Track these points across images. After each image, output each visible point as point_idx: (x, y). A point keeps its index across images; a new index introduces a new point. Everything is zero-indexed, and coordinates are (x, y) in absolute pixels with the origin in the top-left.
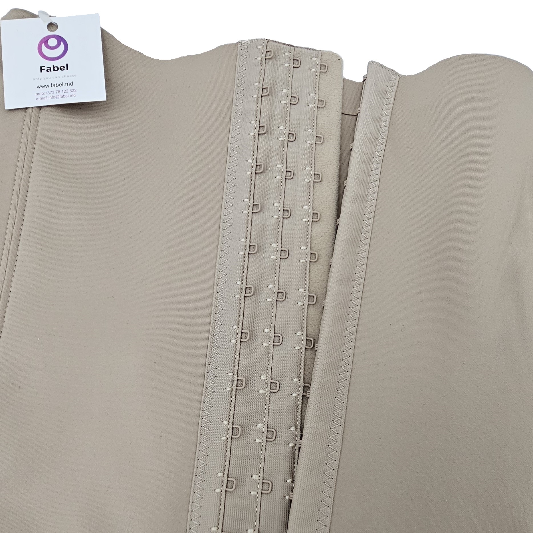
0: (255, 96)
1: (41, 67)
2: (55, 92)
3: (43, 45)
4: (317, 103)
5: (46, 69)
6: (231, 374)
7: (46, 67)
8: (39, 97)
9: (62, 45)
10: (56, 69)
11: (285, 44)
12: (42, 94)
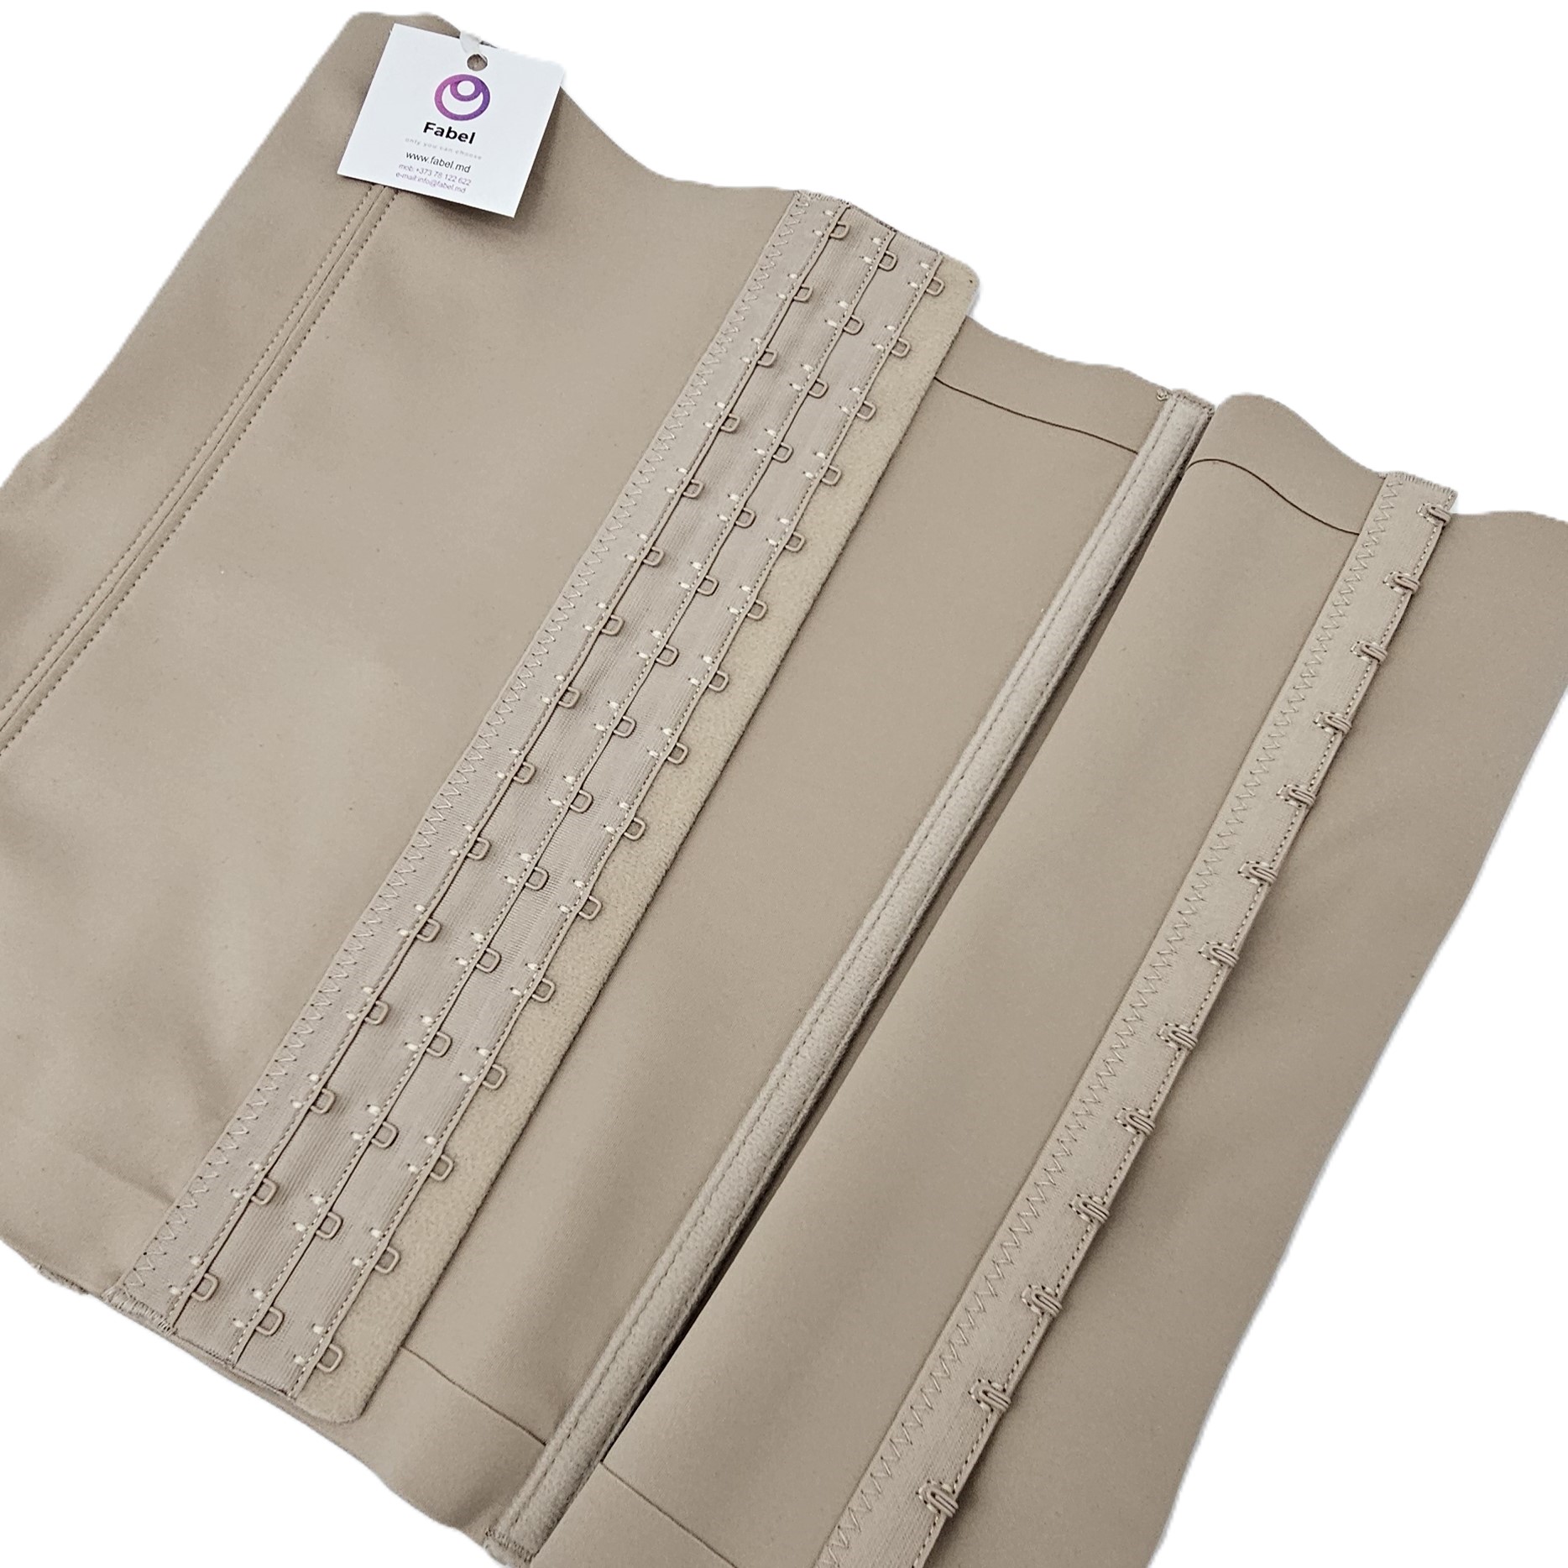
0: (782, 296)
1: (428, 124)
2: (434, 173)
3: (449, 87)
4: (891, 346)
5: (435, 130)
6: (516, 752)
7: (437, 126)
8: (402, 172)
9: (481, 97)
10: (452, 135)
11: (881, 223)
12: (410, 169)
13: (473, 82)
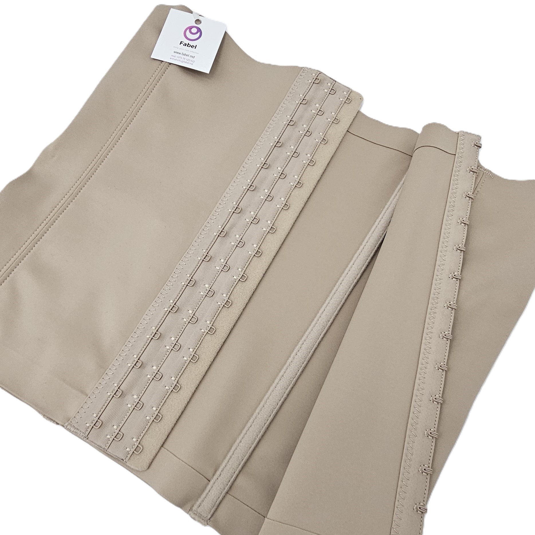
0: (297, 102)
1: (181, 42)
2: (182, 58)
3: (188, 30)
4: (333, 120)
5: (184, 44)
7: (184, 42)
8: (172, 57)
9: (199, 33)
10: (189, 46)
11: (331, 78)
12: (175, 56)
13: (196, 28)
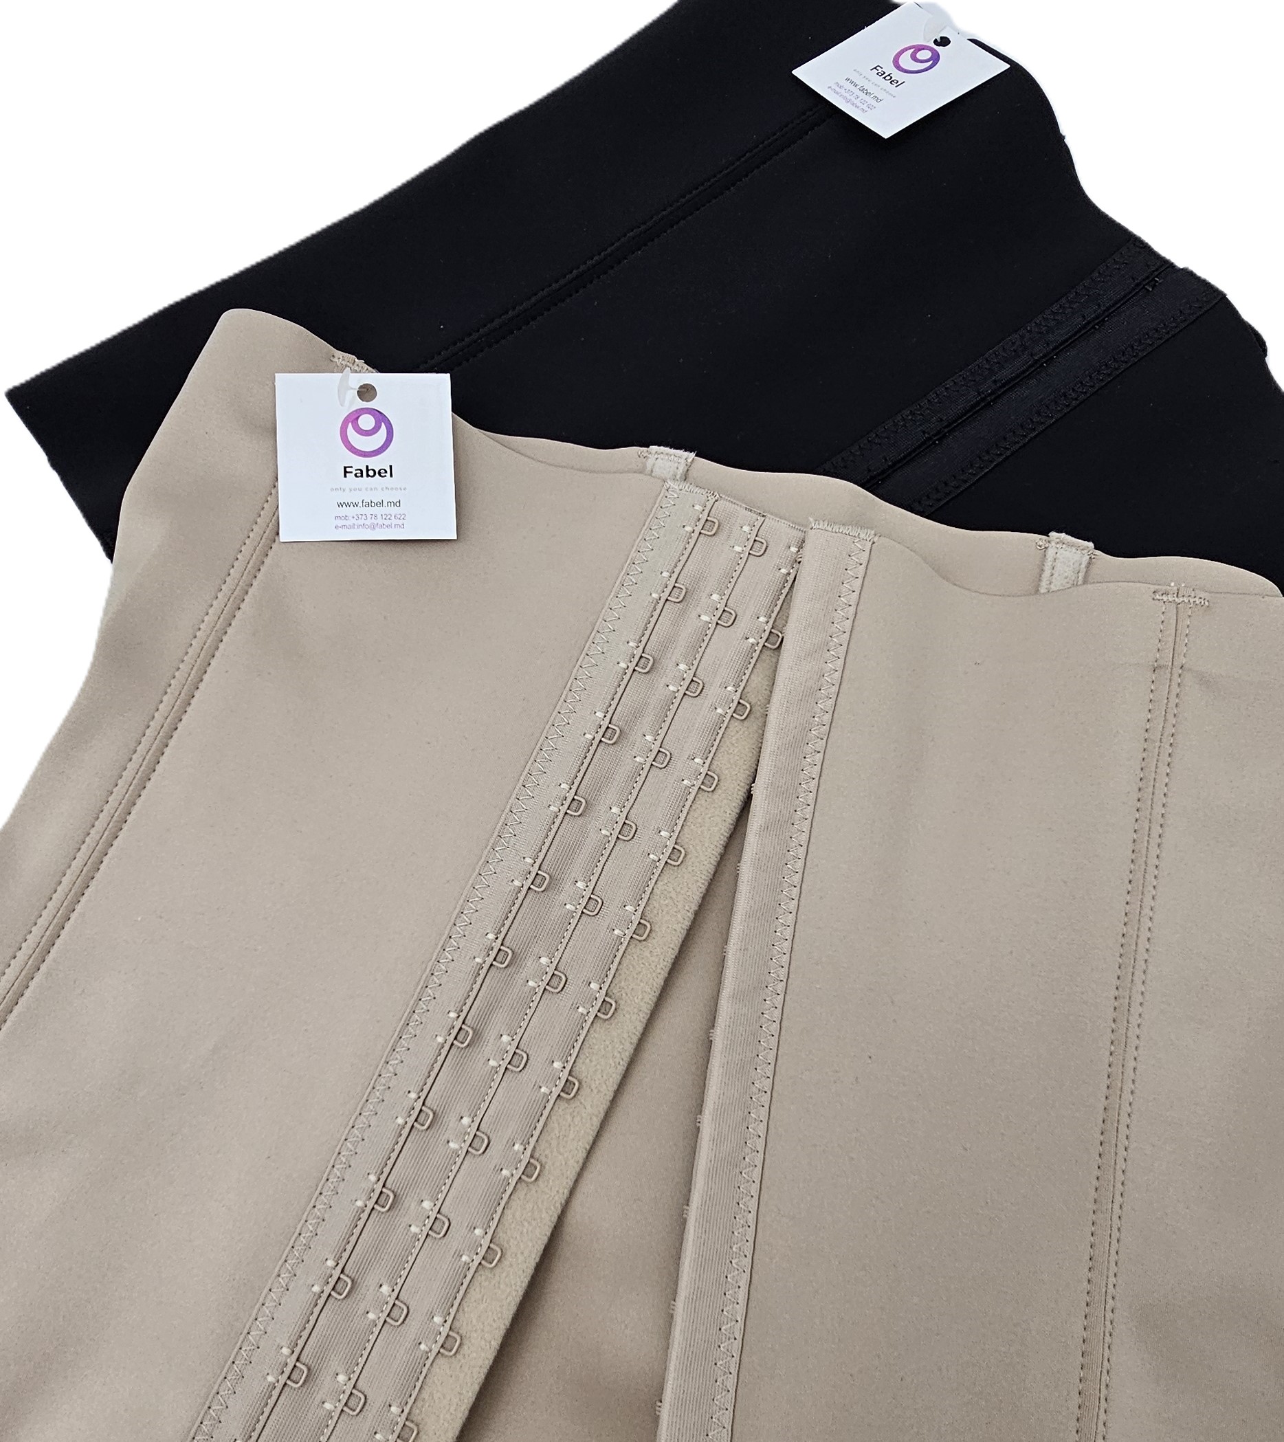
1: (345, 468)
2: (369, 516)
3: (350, 425)
5: (354, 472)
7: (355, 468)
8: (340, 523)
9: (383, 428)
10: (371, 473)
12: (346, 517)
13: (370, 414)
